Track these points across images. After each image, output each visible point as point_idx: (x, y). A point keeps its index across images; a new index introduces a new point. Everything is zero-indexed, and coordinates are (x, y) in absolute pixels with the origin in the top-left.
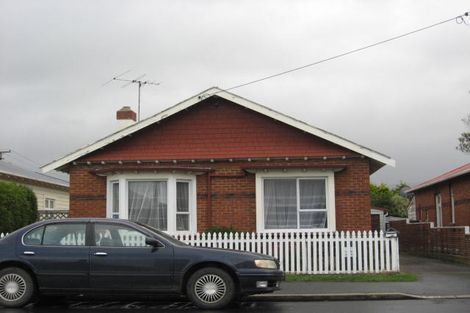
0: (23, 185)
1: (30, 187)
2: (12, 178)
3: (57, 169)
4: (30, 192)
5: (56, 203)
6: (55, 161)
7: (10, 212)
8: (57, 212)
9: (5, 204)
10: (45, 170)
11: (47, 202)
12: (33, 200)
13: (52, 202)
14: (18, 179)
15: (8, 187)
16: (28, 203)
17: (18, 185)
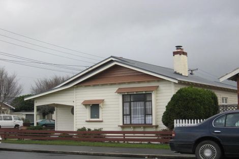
0: (209, 90)
1: (213, 91)
2: (201, 86)
3: (229, 79)
4: (213, 94)
5: (228, 100)
6: (227, 74)
7: (202, 107)
8: (230, 106)
9: (199, 102)
10: (221, 80)
11: (223, 99)
12: (215, 99)
13: (226, 100)
14: (205, 86)
15: (200, 91)
16: (213, 101)
17: (206, 90)
